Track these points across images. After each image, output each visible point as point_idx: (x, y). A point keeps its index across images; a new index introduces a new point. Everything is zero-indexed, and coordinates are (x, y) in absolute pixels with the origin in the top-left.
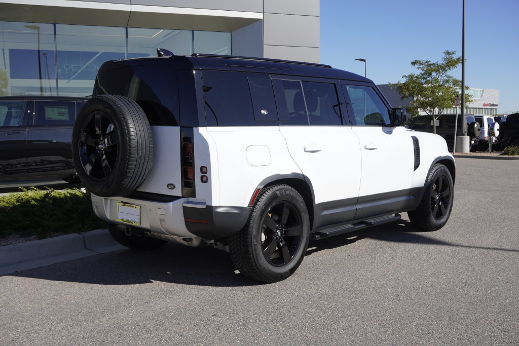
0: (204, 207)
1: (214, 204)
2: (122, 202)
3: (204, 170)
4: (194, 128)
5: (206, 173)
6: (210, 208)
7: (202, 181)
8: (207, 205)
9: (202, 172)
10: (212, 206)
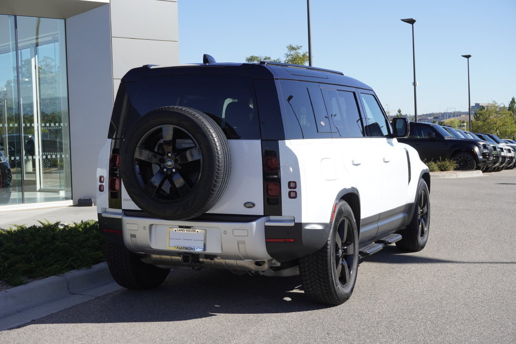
0: (292, 224)
1: (303, 221)
2: (180, 227)
3: (292, 185)
4: (279, 141)
5: (295, 188)
6: (299, 226)
7: (290, 197)
8: (296, 222)
9: (290, 187)
10: (301, 223)
